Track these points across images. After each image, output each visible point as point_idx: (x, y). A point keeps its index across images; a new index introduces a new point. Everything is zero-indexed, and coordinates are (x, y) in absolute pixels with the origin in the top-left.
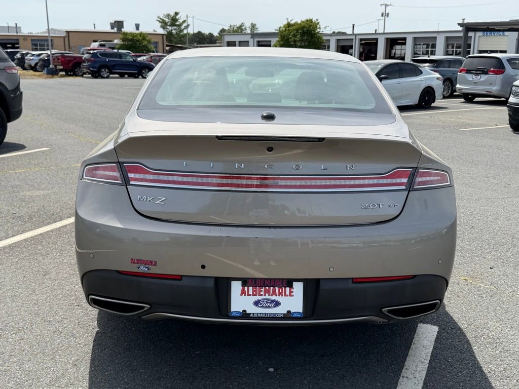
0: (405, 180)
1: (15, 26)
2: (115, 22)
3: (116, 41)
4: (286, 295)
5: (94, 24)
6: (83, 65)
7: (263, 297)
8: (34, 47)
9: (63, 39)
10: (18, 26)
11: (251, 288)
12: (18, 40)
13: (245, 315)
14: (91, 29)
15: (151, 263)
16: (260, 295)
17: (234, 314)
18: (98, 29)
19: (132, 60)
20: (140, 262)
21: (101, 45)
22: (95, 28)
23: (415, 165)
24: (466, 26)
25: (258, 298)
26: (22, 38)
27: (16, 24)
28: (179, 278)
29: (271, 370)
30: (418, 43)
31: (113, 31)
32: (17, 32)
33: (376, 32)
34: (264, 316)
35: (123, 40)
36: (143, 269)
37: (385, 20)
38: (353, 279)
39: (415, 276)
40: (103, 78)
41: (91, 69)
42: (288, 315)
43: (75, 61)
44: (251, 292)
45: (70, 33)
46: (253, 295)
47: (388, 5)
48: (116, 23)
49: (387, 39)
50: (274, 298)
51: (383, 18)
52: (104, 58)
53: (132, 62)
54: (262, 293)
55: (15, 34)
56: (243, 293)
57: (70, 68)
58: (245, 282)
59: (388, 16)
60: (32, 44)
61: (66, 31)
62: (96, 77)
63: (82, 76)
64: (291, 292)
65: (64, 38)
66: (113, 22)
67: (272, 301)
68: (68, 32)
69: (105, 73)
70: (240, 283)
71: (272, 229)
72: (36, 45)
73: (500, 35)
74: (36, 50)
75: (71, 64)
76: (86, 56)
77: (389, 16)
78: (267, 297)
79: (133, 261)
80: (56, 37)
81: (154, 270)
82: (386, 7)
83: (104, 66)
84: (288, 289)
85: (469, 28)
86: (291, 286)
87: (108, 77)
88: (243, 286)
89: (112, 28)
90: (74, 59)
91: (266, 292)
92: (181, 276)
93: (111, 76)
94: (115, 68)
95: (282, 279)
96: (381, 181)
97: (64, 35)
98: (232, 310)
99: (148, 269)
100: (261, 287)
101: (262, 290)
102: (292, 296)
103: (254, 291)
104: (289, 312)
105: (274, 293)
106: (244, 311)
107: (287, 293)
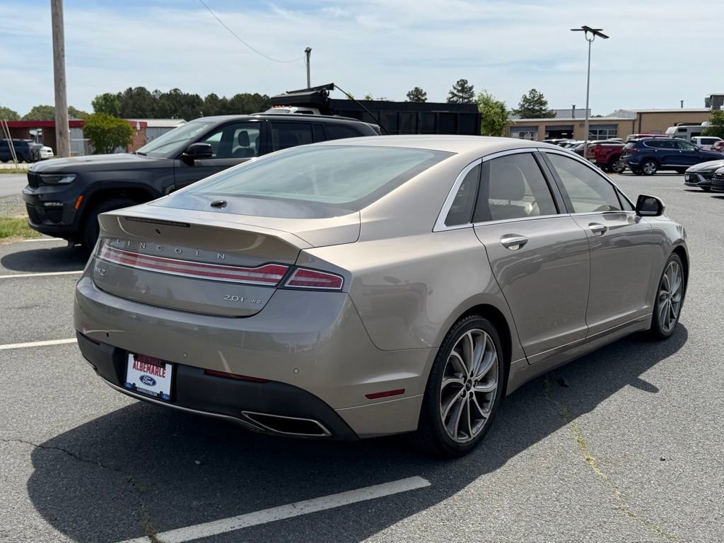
0: (279, 277)
1: (572, 108)
2: (711, 96)
3: (704, 124)
4: (160, 376)
5: (682, 102)
6: (622, 158)
7: (145, 374)
8: (593, 135)
9: (632, 123)
10: (576, 108)
11: (139, 363)
12: (572, 126)
13: (134, 388)
14: (677, 108)
16: (144, 371)
17: (127, 386)
18: (687, 108)
19: (693, 149)
21: (680, 130)
22: (682, 107)
23: (292, 262)
25: (142, 373)
26: (579, 124)
27: (574, 107)
31: (707, 109)
32: (573, 117)
34: (146, 392)
35: (714, 122)
38: (206, 370)
39: (268, 381)
40: (646, 174)
41: (631, 163)
42: (160, 396)
43: (615, 152)
44: (139, 367)
45: (643, 115)
46: (140, 370)
48: (713, 98)
50: (152, 376)
52: (652, 148)
53: (692, 152)
55: (571, 119)
56: (135, 366)
57: (606, 162)
58: (137, 357)
60: (590, 131)
61: (638, 113)
62: (639, 174)
63: (620, 173)
64: (164, 373)
65: (634, 121)
66: (709, 97)
67: (152, 379)
68: (640, 114)
69: (650, 167)
70: (133, 355)
72: (595, 132)
74: (595, 138)
75: (608, 157)
76: (628, 146)
78: (148, 374)
80: (623, 120)
83: (650, 159)
84: (162, 370)
86: (164, 368)
87: (652, 174)
88: (135, 360)
89: (707, 106)
90: (613, 150)
91: (149, 369)
92: (99, 341)
93: (658, 172)
94: (666, 161)
95: (158, 359)
96: (253, 275)
97: (634, 117)
98: (127, 381)
100: (145, 363)
101: (146, 366)
102: (164, 377)
103: (141, 367)
104: (161, 392)
105: (153, 372)
106: (134, 384)
107: (161, 374)
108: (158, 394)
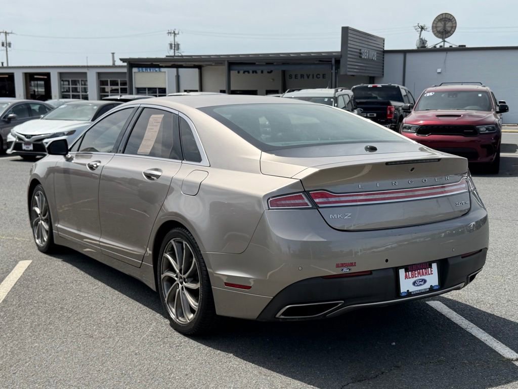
4: (429, 274)
7: (417, 278)
11: (410, 273)
13: (409, 294)
15: (352, 264)
16: (416, 277)
17: (403, 295)
20: (343, 265)
24: (129, 62)
25: (415, 279)
28: (370, 272)
29: (394, 344)
30: (64, 79)
33: (2, 64)
34: (419, 292)
36: (346, 270)
37: (7, 51)
38: (462, 255)
39: (481, 250)
42: (431, 289)
44: (410, 276)
46: (412, 278)
47: (8, 33)
49: (26, 74)
50: (423, 277)
51: (5, 48)
54: (417, 275)
56: (406, 277)
58: (407, 269)
59: (10, 46)
64: (431, 271)
67: (423, 280)
70: (403, 270)
71: (420, 226)
73: (156, 71)
77: (12, 46)
78: (420, 277)
79: (338, 266)
81: (354, 270)
82: (6, 35)
84: (429, 269)
85: (133, 64)
86: (431, 267)
88: (406, 272)
91: (419, 273)
92: (371, 271)
95: (425, 263)
98: (401, 292)
99: (350, 269)
100: (415, 271)
101: (416, 273)
102: (432, 274)
103: (412, 275)
104: (431, 286)
105: (423, 274)
106: (408, 291)
107: (430, 273)
108: (429, 289)
